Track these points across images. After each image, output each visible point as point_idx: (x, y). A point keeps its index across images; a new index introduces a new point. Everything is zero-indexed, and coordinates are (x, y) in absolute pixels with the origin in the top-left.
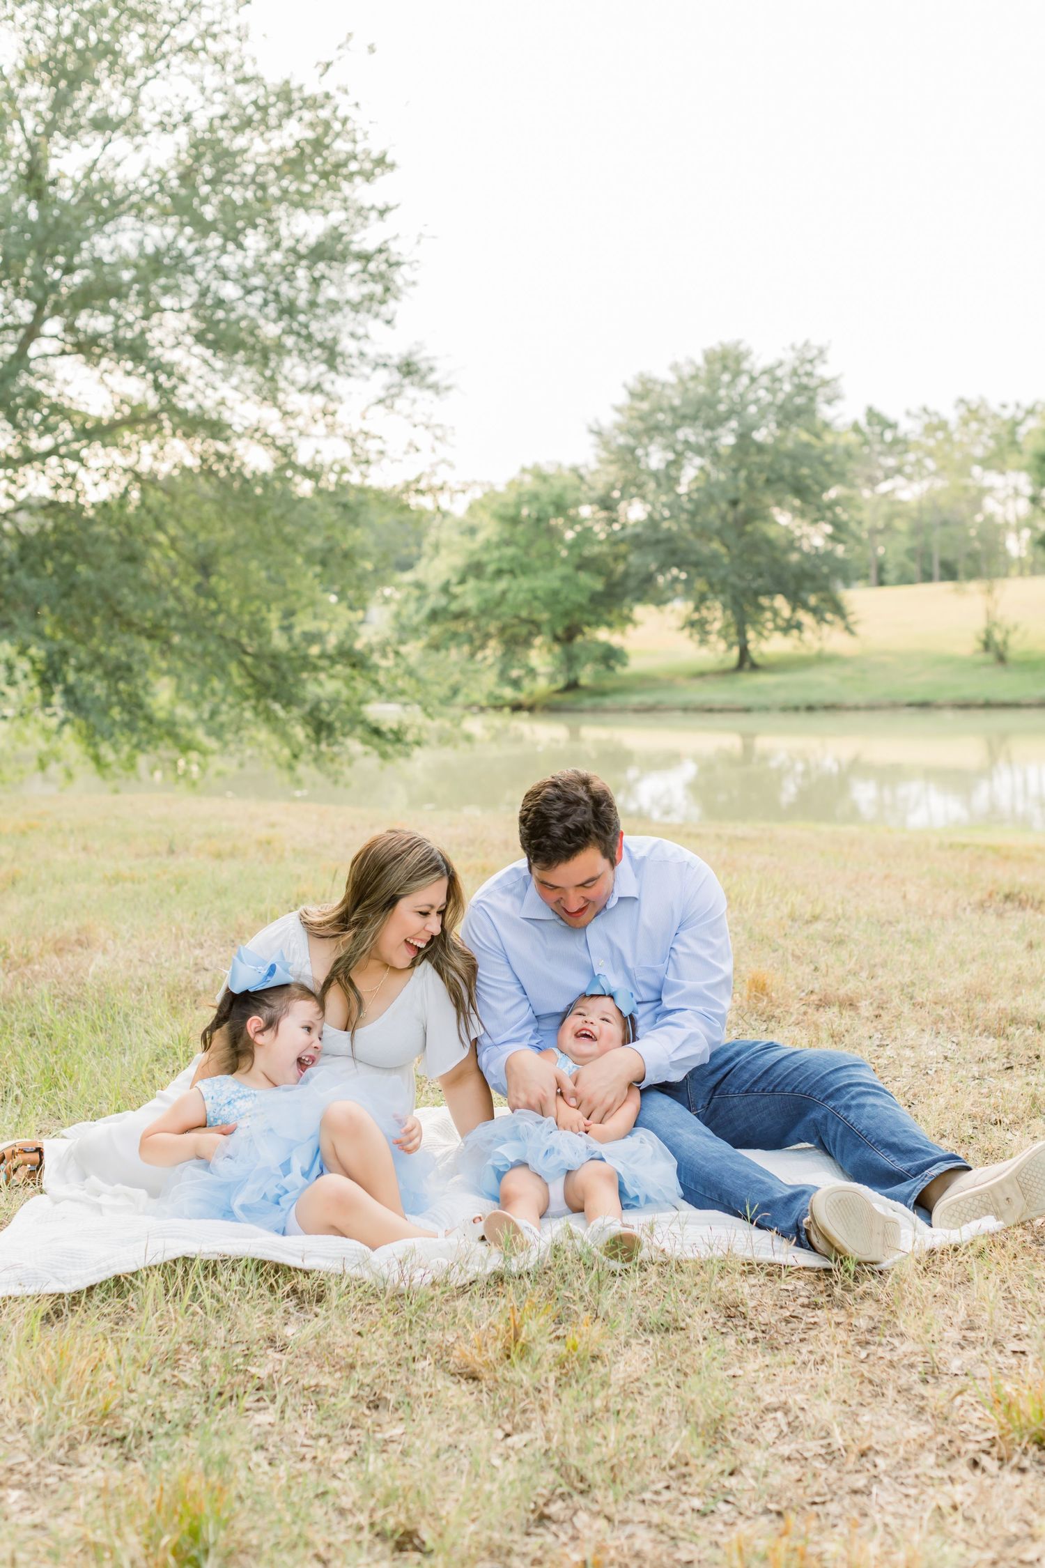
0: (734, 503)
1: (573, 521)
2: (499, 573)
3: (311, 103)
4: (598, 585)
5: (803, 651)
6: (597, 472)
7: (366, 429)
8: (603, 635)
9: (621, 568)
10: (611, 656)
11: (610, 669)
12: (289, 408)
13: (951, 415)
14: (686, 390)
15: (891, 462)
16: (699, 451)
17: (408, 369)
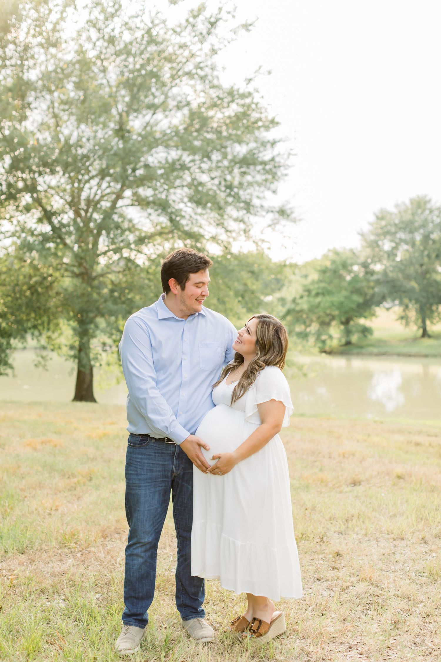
0: (422, 265)
1: (350, 272)
2: (317, 294)
3: (243, 96)
4: (361, 300)
6: (361, 251)
7: (263, 238)
8: (362, 321)
9: (371, 292)
10: (366, 331)
11: (365, 336)
12: (229, 228)
14: (402, 217)
16: (406, 242)
17: (282, 212)
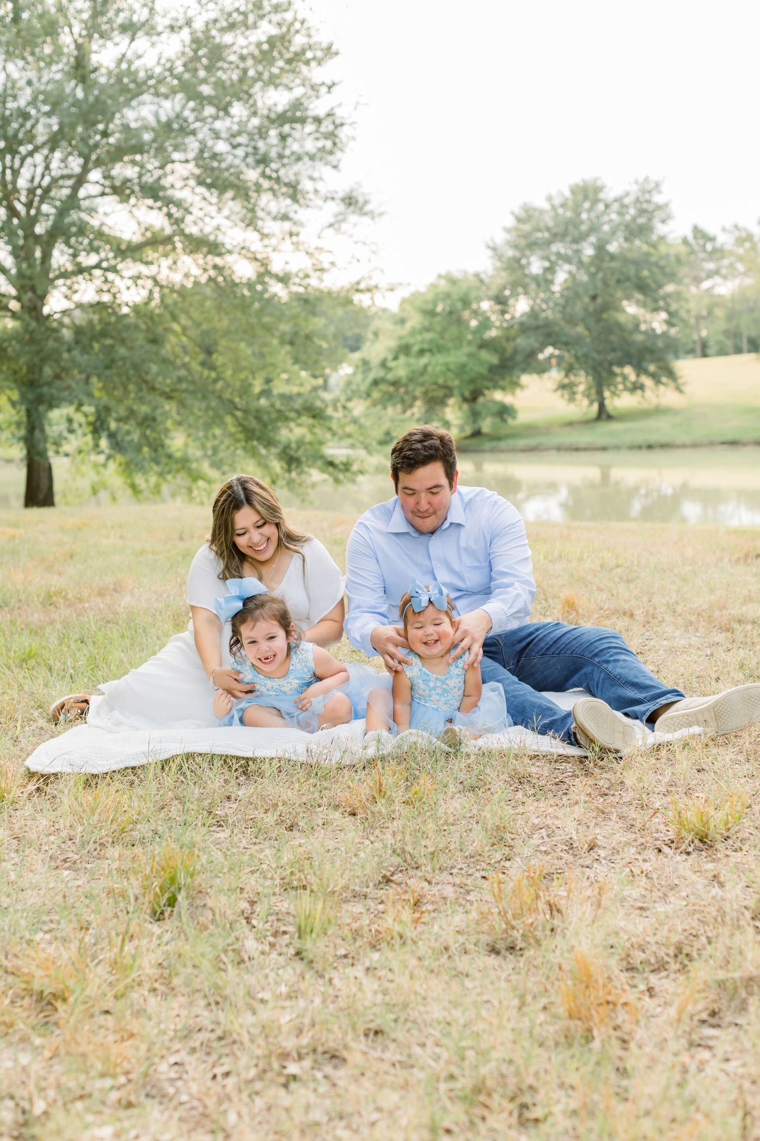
0: (594, 298)
1: (476, 313)
3: (278, 9)
4: (494, 360)
5: (645, 406)
6: (493, 276)
7: (321, 246)
8: (498, 396)
9: (511, 347)
10: (504, 412)
11: (504, 421)
13: (756, 230)
14: (557, 215)
15: (711, 266)
16: (568, 260)
17: (350, 201)
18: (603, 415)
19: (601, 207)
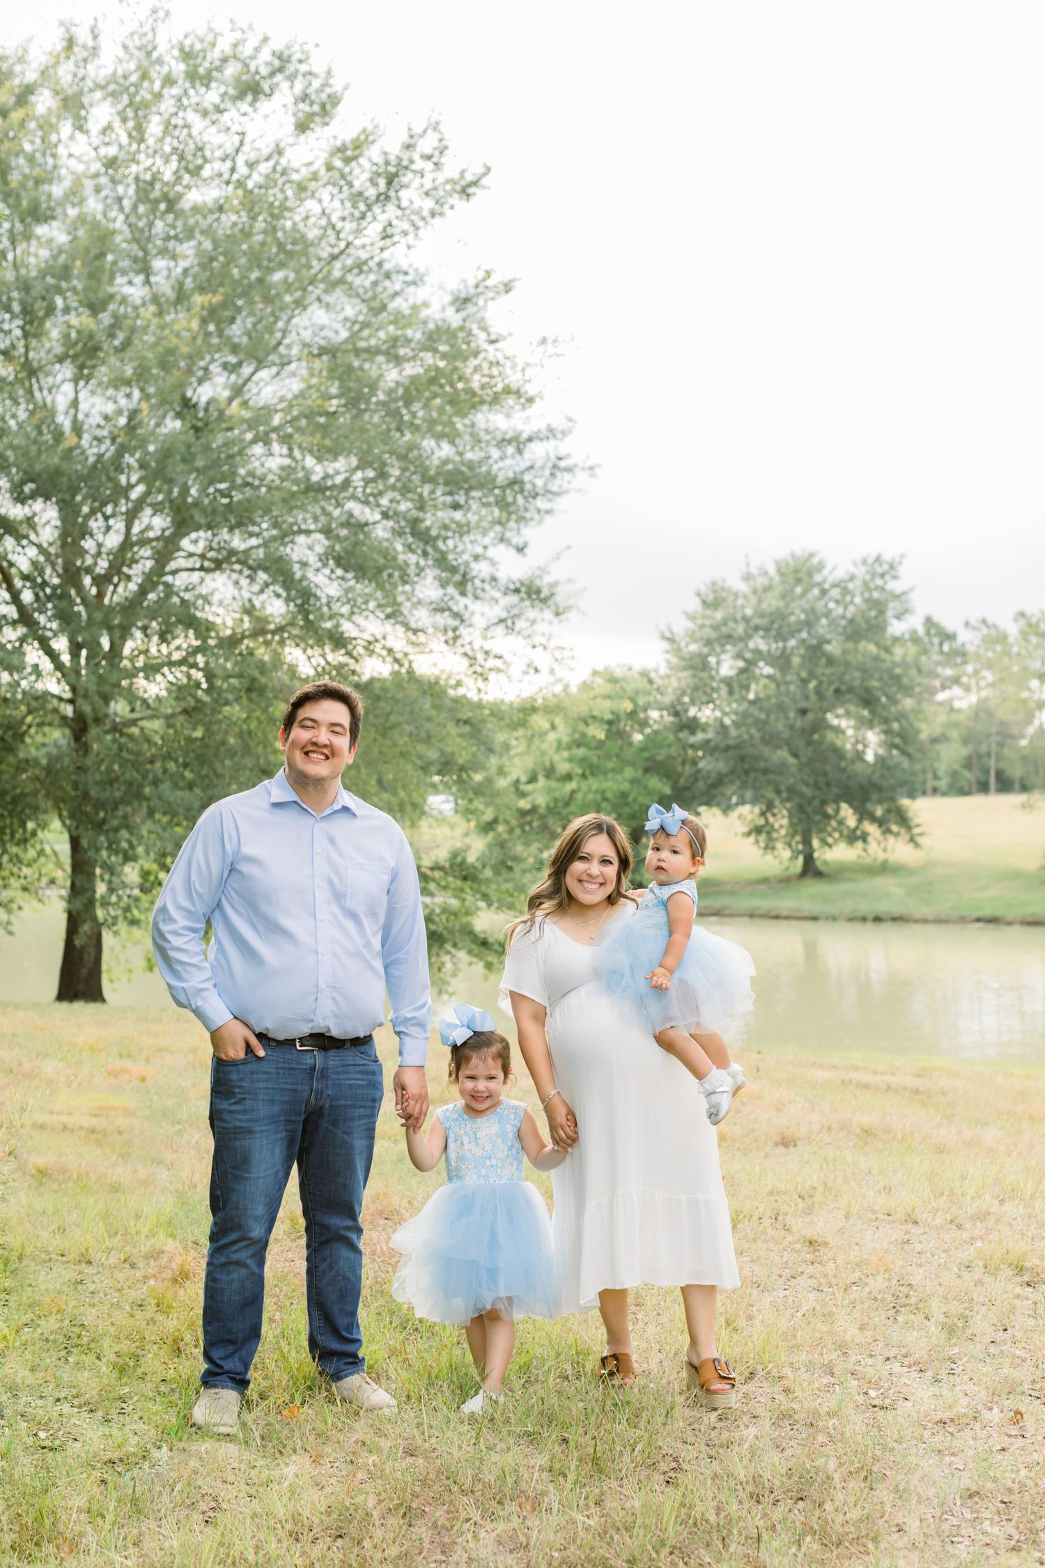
1: (642, 725)
5: (868, 860)
6: (668, 677)
13: (1012, 629)
15: (949, 672)
16: (771, 660)
18: (810, 869)
19: (816, 592)
